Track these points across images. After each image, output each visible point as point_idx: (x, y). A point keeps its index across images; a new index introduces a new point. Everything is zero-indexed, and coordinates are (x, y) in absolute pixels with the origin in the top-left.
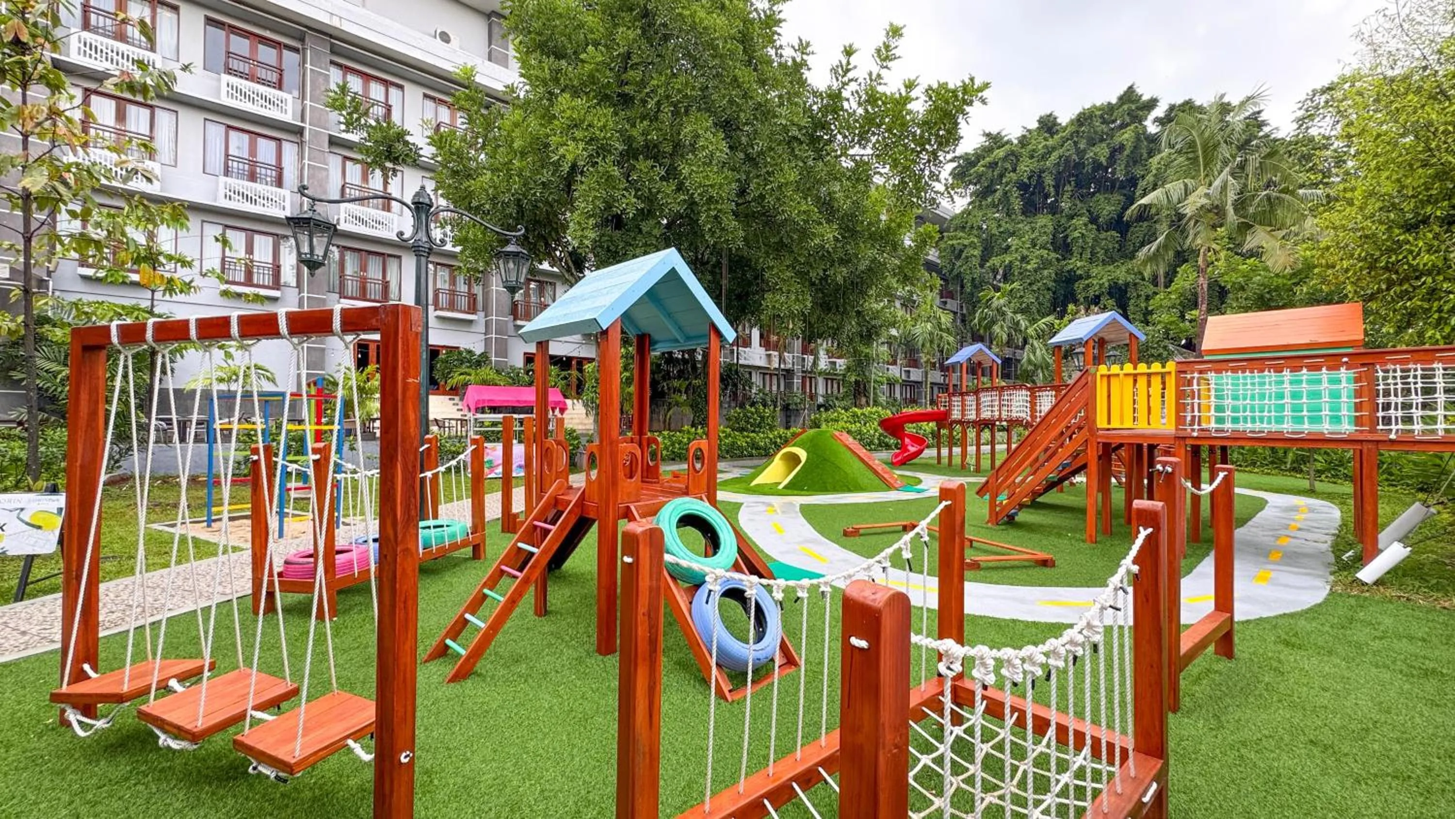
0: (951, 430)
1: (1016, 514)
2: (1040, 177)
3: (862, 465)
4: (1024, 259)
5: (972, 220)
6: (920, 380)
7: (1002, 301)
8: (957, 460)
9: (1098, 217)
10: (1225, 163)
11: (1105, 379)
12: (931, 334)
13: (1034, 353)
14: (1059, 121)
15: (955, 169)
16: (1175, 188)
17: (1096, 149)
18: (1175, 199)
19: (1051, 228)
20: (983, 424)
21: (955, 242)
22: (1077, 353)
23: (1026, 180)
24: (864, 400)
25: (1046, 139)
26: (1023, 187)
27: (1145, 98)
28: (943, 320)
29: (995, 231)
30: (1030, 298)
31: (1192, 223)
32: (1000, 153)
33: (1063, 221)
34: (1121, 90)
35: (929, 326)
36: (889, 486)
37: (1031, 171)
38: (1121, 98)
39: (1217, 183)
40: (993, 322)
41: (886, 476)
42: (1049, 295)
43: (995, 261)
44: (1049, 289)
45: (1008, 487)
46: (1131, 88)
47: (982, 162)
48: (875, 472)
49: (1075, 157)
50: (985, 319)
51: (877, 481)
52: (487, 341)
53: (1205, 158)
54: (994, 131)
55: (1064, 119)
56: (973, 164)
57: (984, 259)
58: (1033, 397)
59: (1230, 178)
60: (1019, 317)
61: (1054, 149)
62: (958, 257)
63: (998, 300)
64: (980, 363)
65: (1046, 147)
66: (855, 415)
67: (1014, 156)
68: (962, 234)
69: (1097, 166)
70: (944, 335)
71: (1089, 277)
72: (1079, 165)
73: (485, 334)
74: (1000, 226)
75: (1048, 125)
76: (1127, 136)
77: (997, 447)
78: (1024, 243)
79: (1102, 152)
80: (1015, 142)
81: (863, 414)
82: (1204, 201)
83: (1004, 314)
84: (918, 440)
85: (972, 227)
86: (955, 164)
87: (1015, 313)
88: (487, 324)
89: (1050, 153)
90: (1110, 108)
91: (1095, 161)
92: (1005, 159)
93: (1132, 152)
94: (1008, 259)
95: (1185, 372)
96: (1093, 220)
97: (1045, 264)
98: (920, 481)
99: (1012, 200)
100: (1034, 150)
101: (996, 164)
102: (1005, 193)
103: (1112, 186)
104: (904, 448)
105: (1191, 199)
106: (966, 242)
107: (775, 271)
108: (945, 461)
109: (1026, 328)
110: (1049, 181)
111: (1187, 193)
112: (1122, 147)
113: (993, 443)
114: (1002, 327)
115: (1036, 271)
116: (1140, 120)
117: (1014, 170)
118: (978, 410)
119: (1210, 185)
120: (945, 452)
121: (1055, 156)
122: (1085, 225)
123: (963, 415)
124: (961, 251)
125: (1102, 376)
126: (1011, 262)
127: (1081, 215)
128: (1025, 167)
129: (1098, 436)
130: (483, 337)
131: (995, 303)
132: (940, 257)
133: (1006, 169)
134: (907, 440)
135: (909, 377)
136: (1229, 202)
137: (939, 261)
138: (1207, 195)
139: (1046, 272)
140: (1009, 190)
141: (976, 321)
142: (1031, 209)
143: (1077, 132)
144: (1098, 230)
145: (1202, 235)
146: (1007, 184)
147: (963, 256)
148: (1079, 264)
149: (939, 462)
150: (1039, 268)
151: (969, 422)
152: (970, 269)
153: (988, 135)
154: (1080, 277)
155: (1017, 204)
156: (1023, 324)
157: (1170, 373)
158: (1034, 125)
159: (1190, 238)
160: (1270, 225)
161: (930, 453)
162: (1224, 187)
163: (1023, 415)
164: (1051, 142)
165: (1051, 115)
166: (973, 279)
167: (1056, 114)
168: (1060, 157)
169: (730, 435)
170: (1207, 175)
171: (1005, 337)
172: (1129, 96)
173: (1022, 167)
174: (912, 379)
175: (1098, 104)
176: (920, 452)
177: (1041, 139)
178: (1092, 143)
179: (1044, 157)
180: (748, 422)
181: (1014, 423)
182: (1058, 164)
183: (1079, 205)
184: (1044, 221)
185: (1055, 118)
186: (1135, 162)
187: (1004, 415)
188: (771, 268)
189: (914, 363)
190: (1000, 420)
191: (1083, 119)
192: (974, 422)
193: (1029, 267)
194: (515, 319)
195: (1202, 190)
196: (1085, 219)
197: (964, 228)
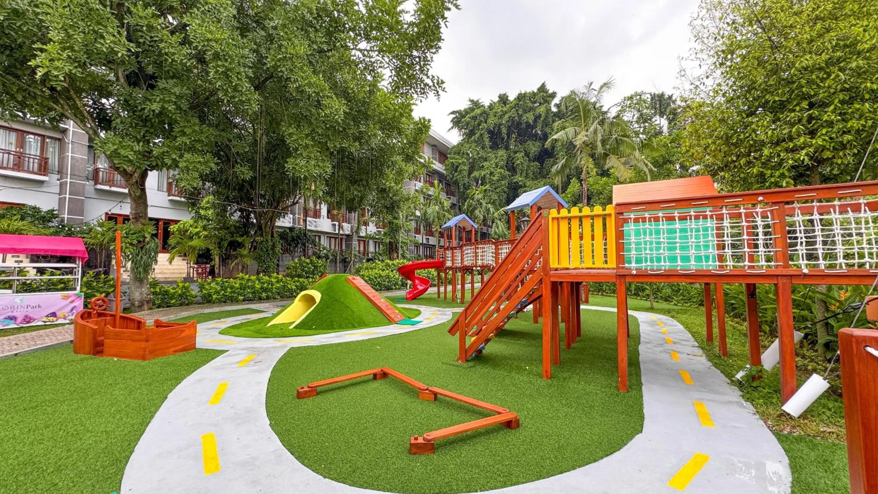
0: (446, 274)
1: (483, 348)
2: (499, 128)
3: (369, 304)
4: (491, 174)
5: (463, 149)
6: (434, 244)
7: (480, 196)
8: (449, 295)
9: (529, 153)
10: (595, 118)
11: (556, 222)
12: (438, 213)
13: (498, 228)
14: (509, 98)
15: (454, 118)
16: (570, 131)
17: (527, 115)
18: (570, 137)
19: (505, 158)
20: (467, 270)
21: (454, 161)
22: (524, 221)
23: (492, 129)
24: (395, 255)
25: (502, 107)
26: (490, 132)
27: (550, 92)
28: (445, 204)
29: (476, 157)
30: (495, 197)
31: (579, 152)
32: (478, 111)
33: (512, 154)
34: (539, 85)
35: (437, 207)
36: (390, 321)
37: (495, 124)
38: (539, 89)
39: (592, 129)
40: (475, 208)
41: (388, 312)
42: (505, 196)
43: (476, 174)
44: (505, 192)
45: (477, 323)
46: (543, 84)
47: (468, 116)
48: (379, 309)
49: (517, 118)
50: (471, 206)
51: (380, 316)
52: (61, 202)
53: (584, 115)
54: (475, 99)
55: (512, 97)
56: (464, 116)
57: (470, 173)
58: (497, 249)
59: (598, 126)
60: (489, 206)
61: (506, 113)
62: (456, 171)
63: (478, 196)
64: (464, 228)
65: (502, 111)
66: (388, 265)
67: (485, 114)
68: (458, 157)
69: (528, 125)
70: (446, 214)
71: (525, 186)
72: (519, 123)
73: (60, 194)
74: (478, 154)
75: (503, 99)
76: (542, 110)
77: (475, 285)
78: (491, 164)
79: (529, 117)
80: (487, 107)
81: (393, 264)
82: (586, 138)
83: (481, 204)
84: (425, 282)
85: (464, 153)
86: (454, 116)
87: (487, 203)
88: (62, 186)
89: (504, 115)
90: (534, 94)
91: (527, 122)
92: (481, 114)
93: (544, 119)
94: (483, 173)
95: (622, 214)
96: (527, 154)
97: (503, 178)
98: (419, 313)
99: (485, 139)
100: (496, 112)
101: (476, 117)
102: (481, 135)
103: (535, 137)
104: (415, 287)
105: (579, 137)
106: (460, 161)
107: (295, 137)
108: (442, 296)
109: (493, 213)
110: (504, 130)
111: (576, 134)
112: (540, 116)
113: (472, 283)
114: (480, 211)
115: (498, 181)
116: (549, 103)
117: (486, 122)
118: (462, 259)
119: (587, 131)
120: (442, 289)
121: (507, 116)
122: (523, 157)
123: (453, 263)
124: (457, 167)
125: (553, 219)
126: (485, 175)
127: (521, 152)
128: (492, 121)
129: (551, 276)
130: (57, 197)
131: (476, 197)
132: (446, 170)
133: (481, 121)
134: (417, 281)
135: (428, 242)
136: (599, 140)
137: (445, 172)
138: (586, 136)
139: (503, 182)
140: (483, 134)
141: (465, 207)
142: (495, 146)
143: (518, 104)
144: (529, 161)
145: (585, 159)
146: (482, 129)
147: (459, 169)
148: (520, 179)
149: (439, 297)
150: (499, 180)
151: (456, 268)
152: (462, 177)
153: (472, 101)
154: (521, 187)
155: (487, 142)
156: (492, 210)
157: (610, 215)
158: (496, 99)
159: (579, 160)
160: (618, 155)
161: (432, 290)
162: (595, 131)
163: (491, 263)
164: (505, 109)
165: (505, 94)
166: (464, 184)
167: (508, 94)
168: (509, 117)
169: (281, 280)
170: (585, 126)
171: (482, 217)
172: (543, 88)
173: (490, 121)
174: (430, 243)
175: (528, 92)
176: (425, 290)
177: (500, 107)
178: (525, 112)
179: (501, 117)
180: (303, 270)
181: (485, 269)
182: (508, 121)
183: (520, 146)
184: (501, 153)
185: (507, 97)
186: (546, 126)
187: (480, 263)
188: (290, 135)
189: (430, 233)
190: (476, 266)
191: (521, 97)
192: (460, 268)
193: (494, 178)
194: (96, 184)
195: (584, 133)
196: (523, 154)
197: (459, 153)
